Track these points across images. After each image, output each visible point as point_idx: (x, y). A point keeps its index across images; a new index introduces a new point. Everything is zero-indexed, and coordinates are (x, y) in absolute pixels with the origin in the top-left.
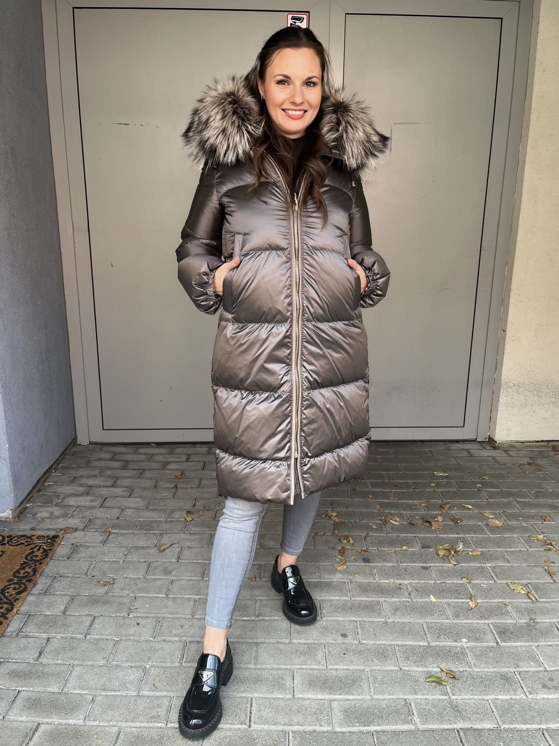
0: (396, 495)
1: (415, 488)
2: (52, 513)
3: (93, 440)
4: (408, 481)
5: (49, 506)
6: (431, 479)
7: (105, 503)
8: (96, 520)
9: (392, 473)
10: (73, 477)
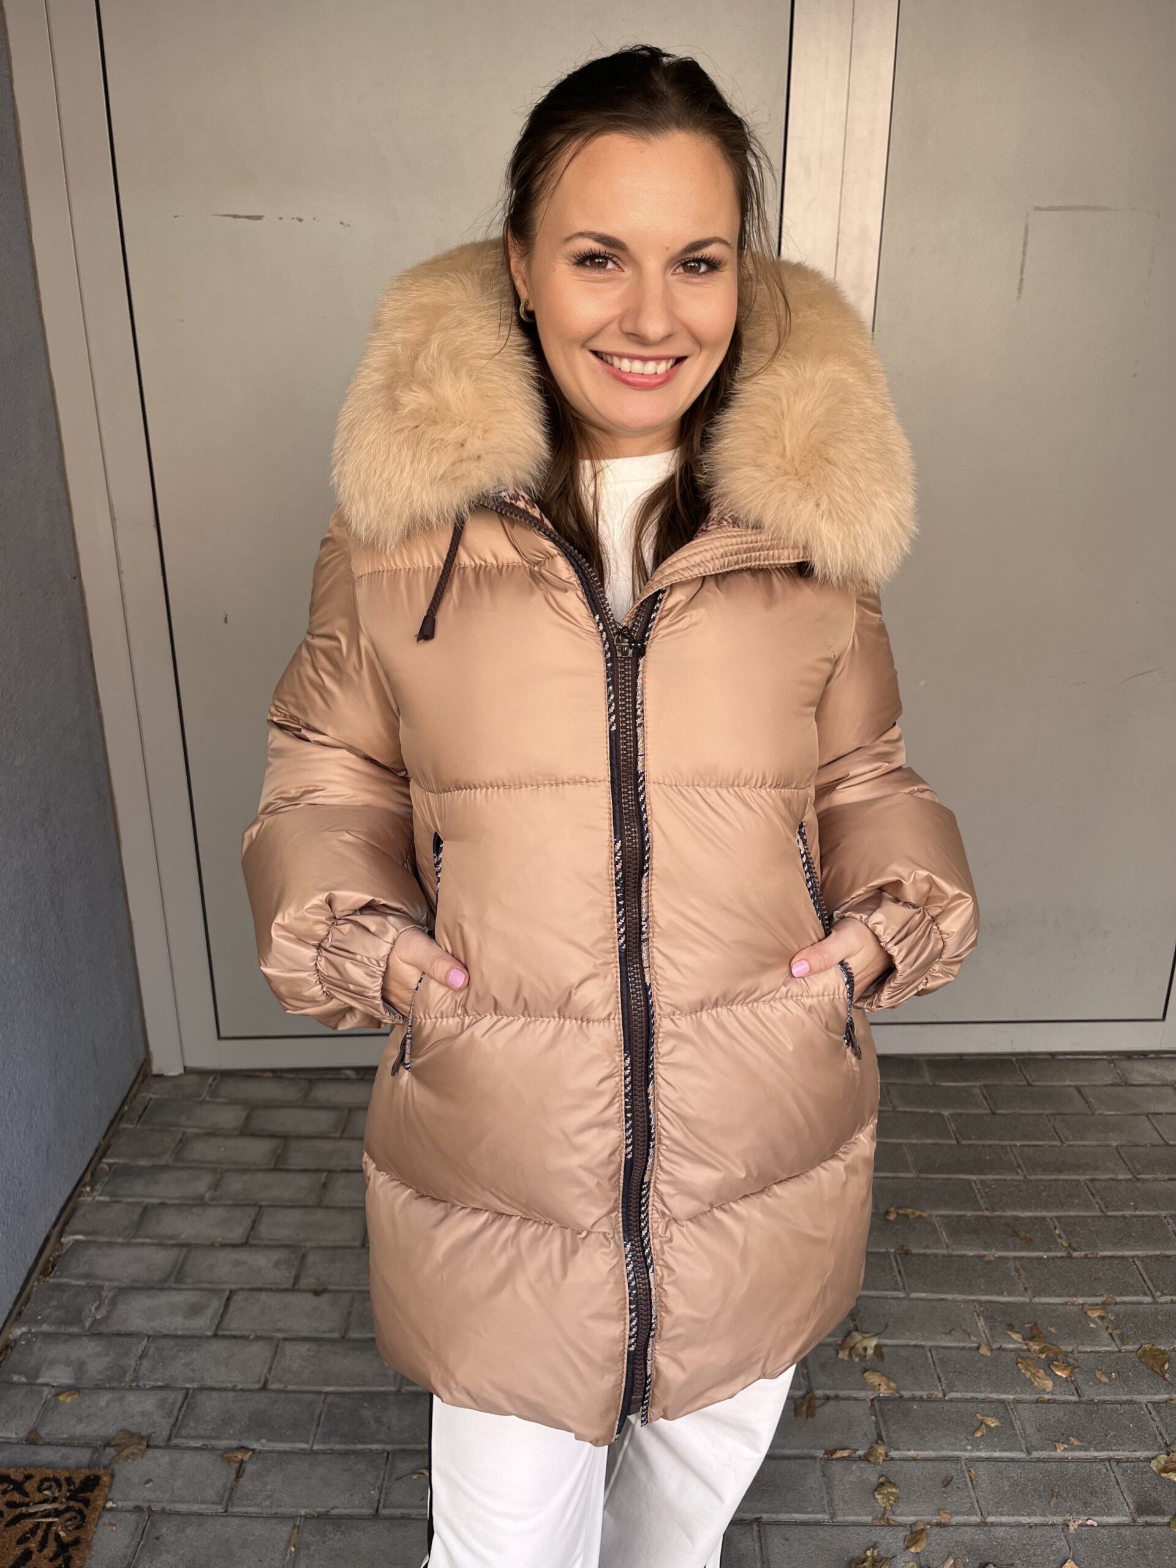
0: (1022, 1271)
1: (1070, 1246)
2: (80, 1367)
3: (193, 1063)
4: (1045, 1214)
5: (72, 1336)
6: (1107, 1207)
7: (228, 1317)
8: (203, 1397)
9: (996, 1180)
10: (140, 1210)
